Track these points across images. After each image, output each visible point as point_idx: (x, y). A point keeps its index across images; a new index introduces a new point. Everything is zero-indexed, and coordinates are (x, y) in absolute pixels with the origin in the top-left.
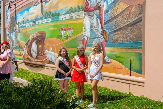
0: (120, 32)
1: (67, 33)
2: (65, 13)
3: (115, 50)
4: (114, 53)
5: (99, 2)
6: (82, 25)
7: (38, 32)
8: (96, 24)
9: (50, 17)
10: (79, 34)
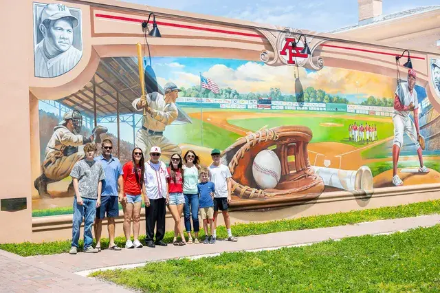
0: (435, 139)
1: (366, 135)
2: (361, 103)
3: (432, 158)
4: (432, 162)
5: (412, 102)
6: (392, 126)
7: (283, 128)
8: (411, 127)
9: (322, 102)
10: (387, 139)
